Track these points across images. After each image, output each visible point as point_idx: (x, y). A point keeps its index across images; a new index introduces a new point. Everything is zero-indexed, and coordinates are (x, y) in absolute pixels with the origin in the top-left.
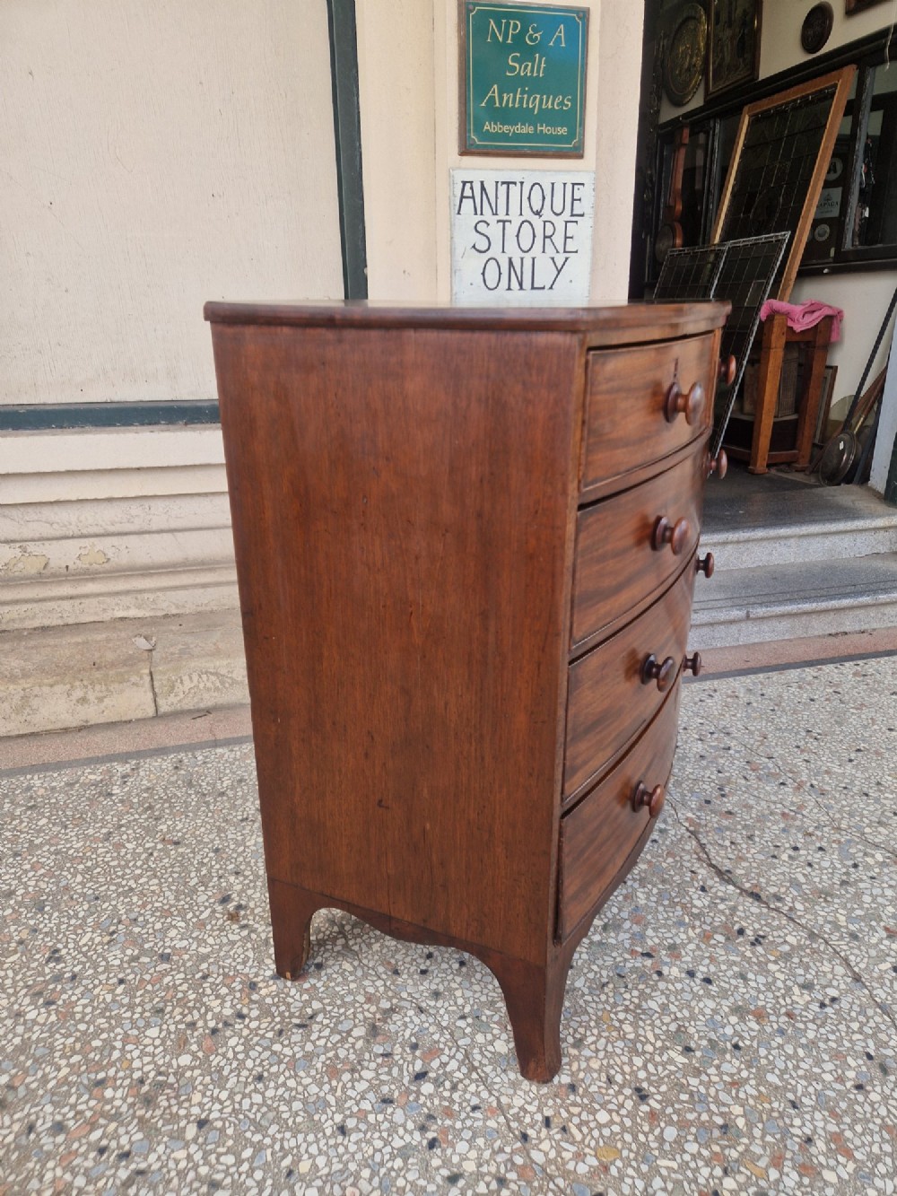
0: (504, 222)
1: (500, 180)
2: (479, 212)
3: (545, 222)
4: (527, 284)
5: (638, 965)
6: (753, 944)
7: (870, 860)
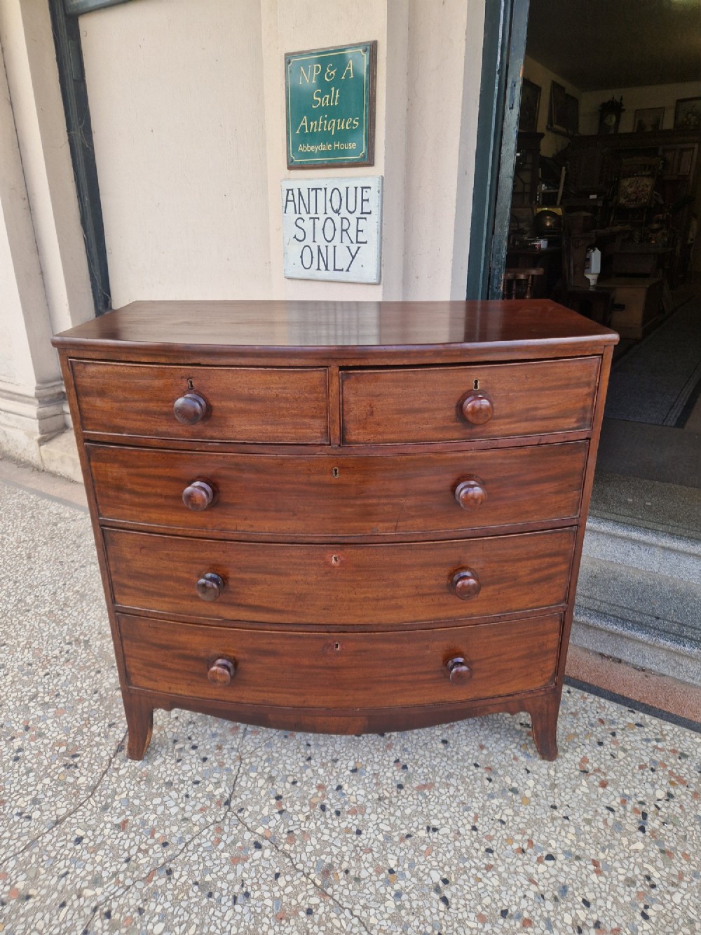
0: (314, 218)
1: (311, 188)
2: (298, 212)
3: (342, 218)
4: (331, 266)
5: (16, 728)
6: (65, 765)
7: (211, 788)
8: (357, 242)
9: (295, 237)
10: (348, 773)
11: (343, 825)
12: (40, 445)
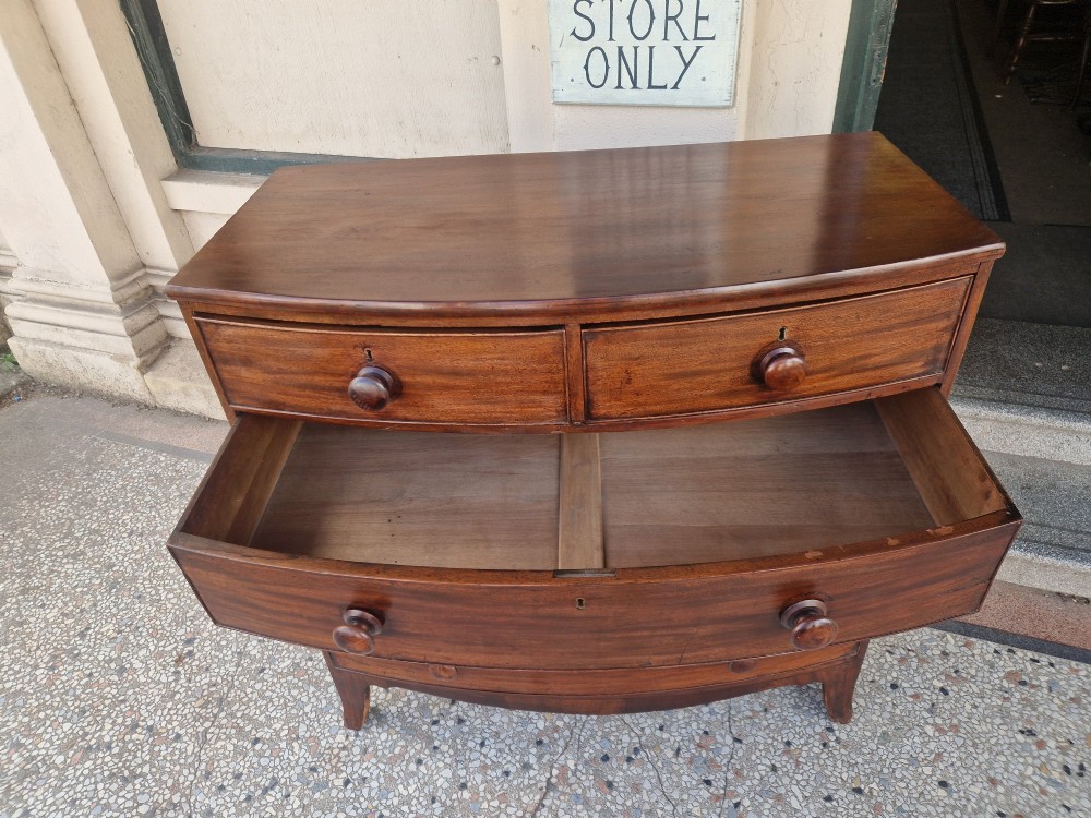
4: (642, 81)
8: (696, 38)
9: (573, 33)
12: (143, 374)
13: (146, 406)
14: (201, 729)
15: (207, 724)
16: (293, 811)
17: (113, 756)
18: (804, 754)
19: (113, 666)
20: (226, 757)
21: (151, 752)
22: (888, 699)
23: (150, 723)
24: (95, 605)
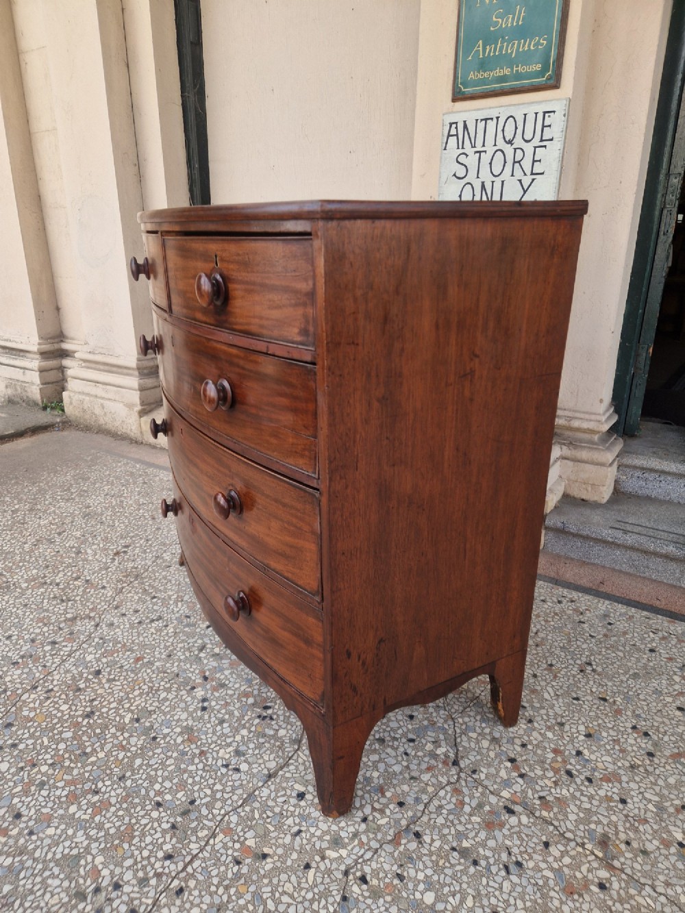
0: (480, 152)
1: (480, 118)
2: (460, 147)
3: (515, 149)
5: (193, 678)
6: (259, 717)
7: (429, 747)
8: (532, 174)
9: (455, 175)
10: (582, 738)
11: (602, 793)
12: (141, 417)
13: (136, 442)
14: (120, 586)
15: (124, 585)
16: (167, 634)
17: (58, 589)
18: (562, 673)
19: (74, 550)
20: (131, 601)
21: (84, 591)
22: (646, 656)
23: (88, 578)
24: (72, 522)
